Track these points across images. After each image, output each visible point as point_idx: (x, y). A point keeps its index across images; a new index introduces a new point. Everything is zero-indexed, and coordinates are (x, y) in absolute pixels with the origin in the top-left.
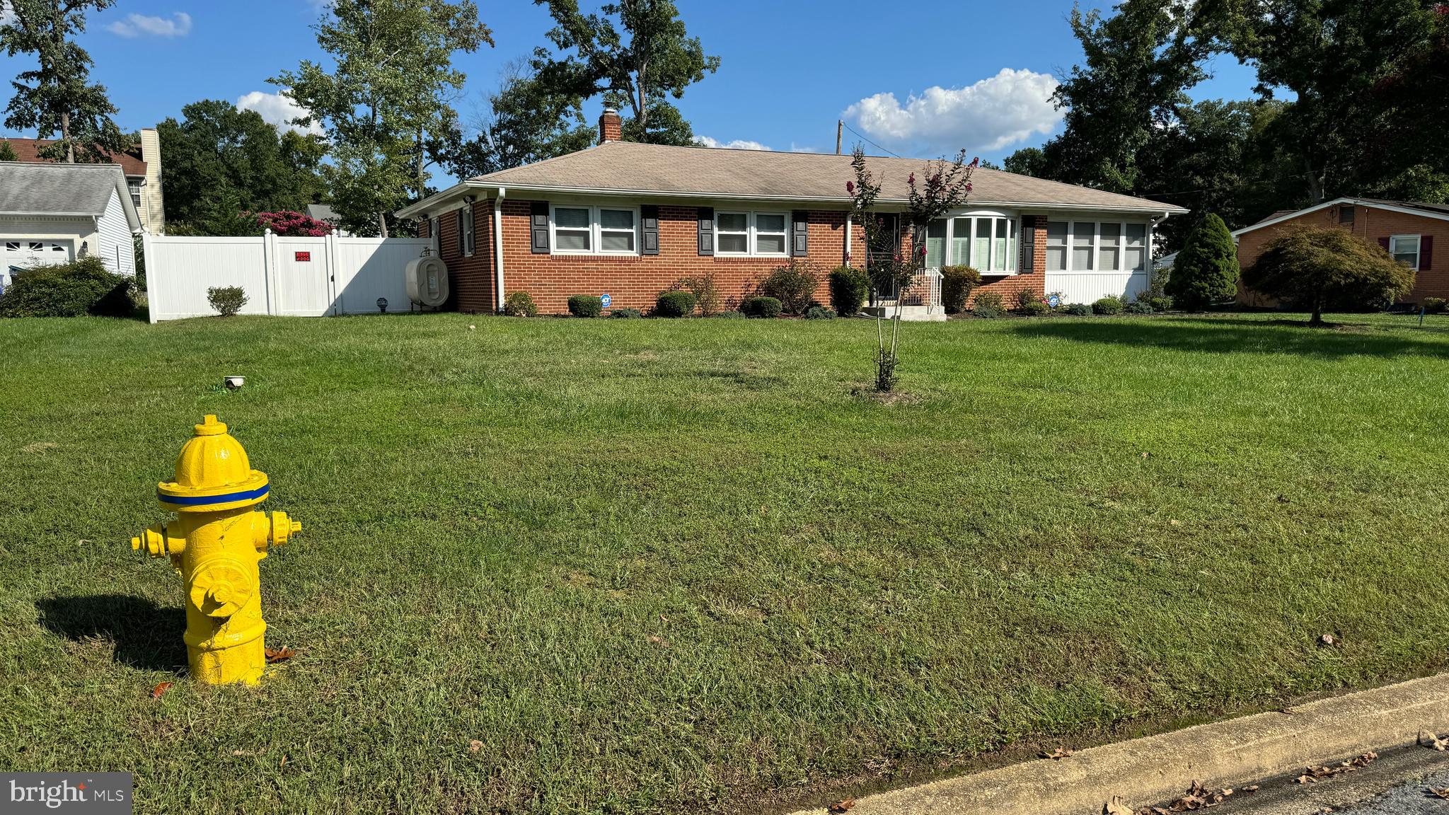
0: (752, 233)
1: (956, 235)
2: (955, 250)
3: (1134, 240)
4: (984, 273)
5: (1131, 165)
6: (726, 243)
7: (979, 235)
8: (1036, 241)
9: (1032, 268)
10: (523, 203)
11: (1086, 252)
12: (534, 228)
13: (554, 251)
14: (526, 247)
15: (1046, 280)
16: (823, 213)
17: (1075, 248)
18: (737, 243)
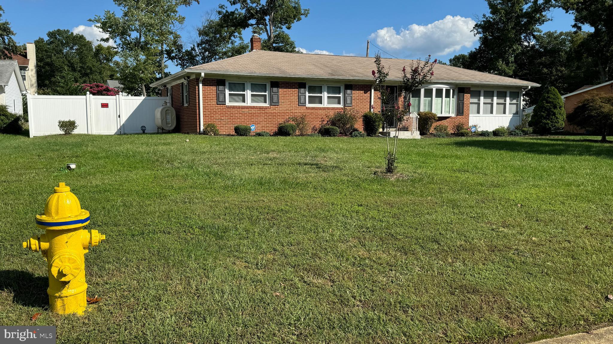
0: (325, 95)
1: (425, 97)
2: (425, 104)
3: (514, 99)
4: (439, 115)
5: (512, 63)
6: (312, 100)
7: (437, 96)
8: (465, 100)
9: (463, 113)
10: (213, 80)
11: (489, 106)
12: (218, 92)
13: (228, 103)
14: (214, 102)
15: (470, 119)
16: (359, 86)
17: (484, 103)
18: (317, 100)
